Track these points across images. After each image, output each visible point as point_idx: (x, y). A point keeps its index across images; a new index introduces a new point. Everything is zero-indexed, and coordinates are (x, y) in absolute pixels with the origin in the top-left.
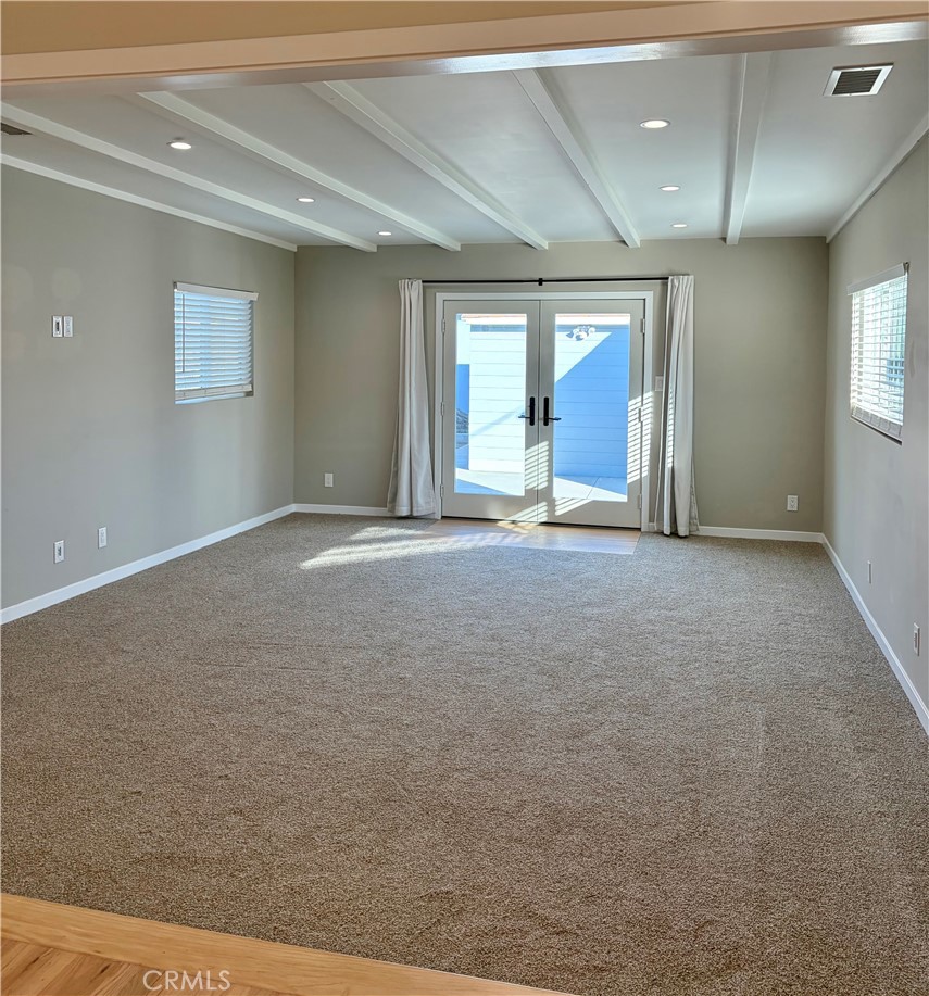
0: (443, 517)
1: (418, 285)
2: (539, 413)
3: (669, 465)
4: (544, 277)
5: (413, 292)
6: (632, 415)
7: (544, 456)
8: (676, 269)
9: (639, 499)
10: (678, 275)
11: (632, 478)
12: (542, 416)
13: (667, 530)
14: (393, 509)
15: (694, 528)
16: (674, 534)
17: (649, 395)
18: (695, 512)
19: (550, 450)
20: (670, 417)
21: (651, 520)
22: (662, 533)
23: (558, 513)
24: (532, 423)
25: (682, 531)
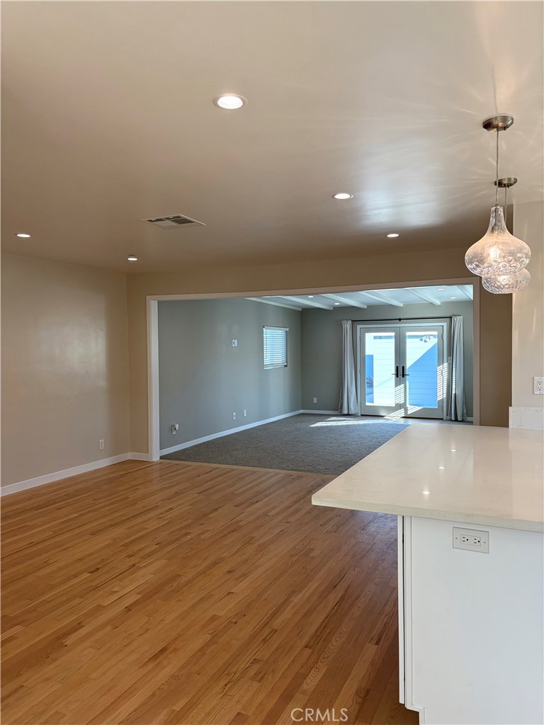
0: (362, 415)
1: (350, 322)
2: (400, 373)
3: (454, 392)
4: (401, 318)
5: (347, 326)
6: (439, 373)
7: (403, 390)
8: (455, 314)
9: (443, 407)
10: (456, 316)
11: (439, 398)
12: (401, 373)
13: (453, 419)
14: (341, 412)
15: (464, 418)
16: (456, 420)
17: (446, 364)
18: (465, 411)
19: (405, 387)
20: (454, 373)
21: (447, 415)
22: (451, 420)
23: (409, 413)
24: (397, 377)
25: (459, 419)
